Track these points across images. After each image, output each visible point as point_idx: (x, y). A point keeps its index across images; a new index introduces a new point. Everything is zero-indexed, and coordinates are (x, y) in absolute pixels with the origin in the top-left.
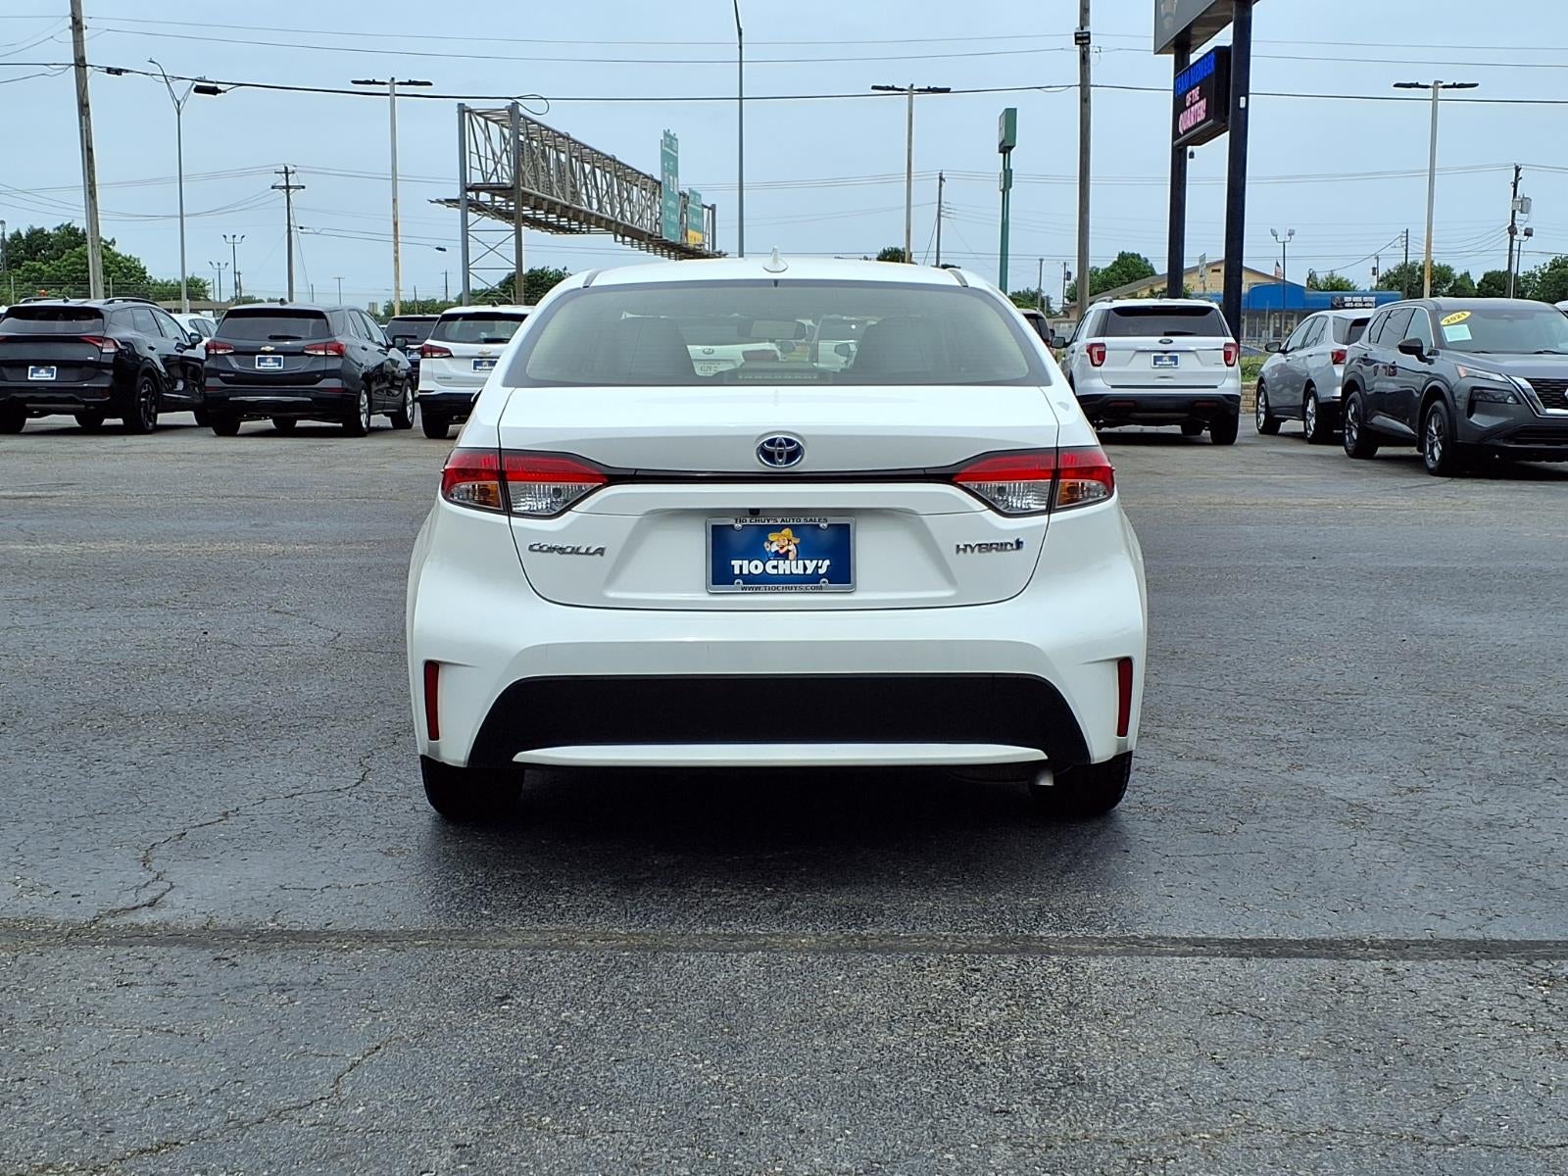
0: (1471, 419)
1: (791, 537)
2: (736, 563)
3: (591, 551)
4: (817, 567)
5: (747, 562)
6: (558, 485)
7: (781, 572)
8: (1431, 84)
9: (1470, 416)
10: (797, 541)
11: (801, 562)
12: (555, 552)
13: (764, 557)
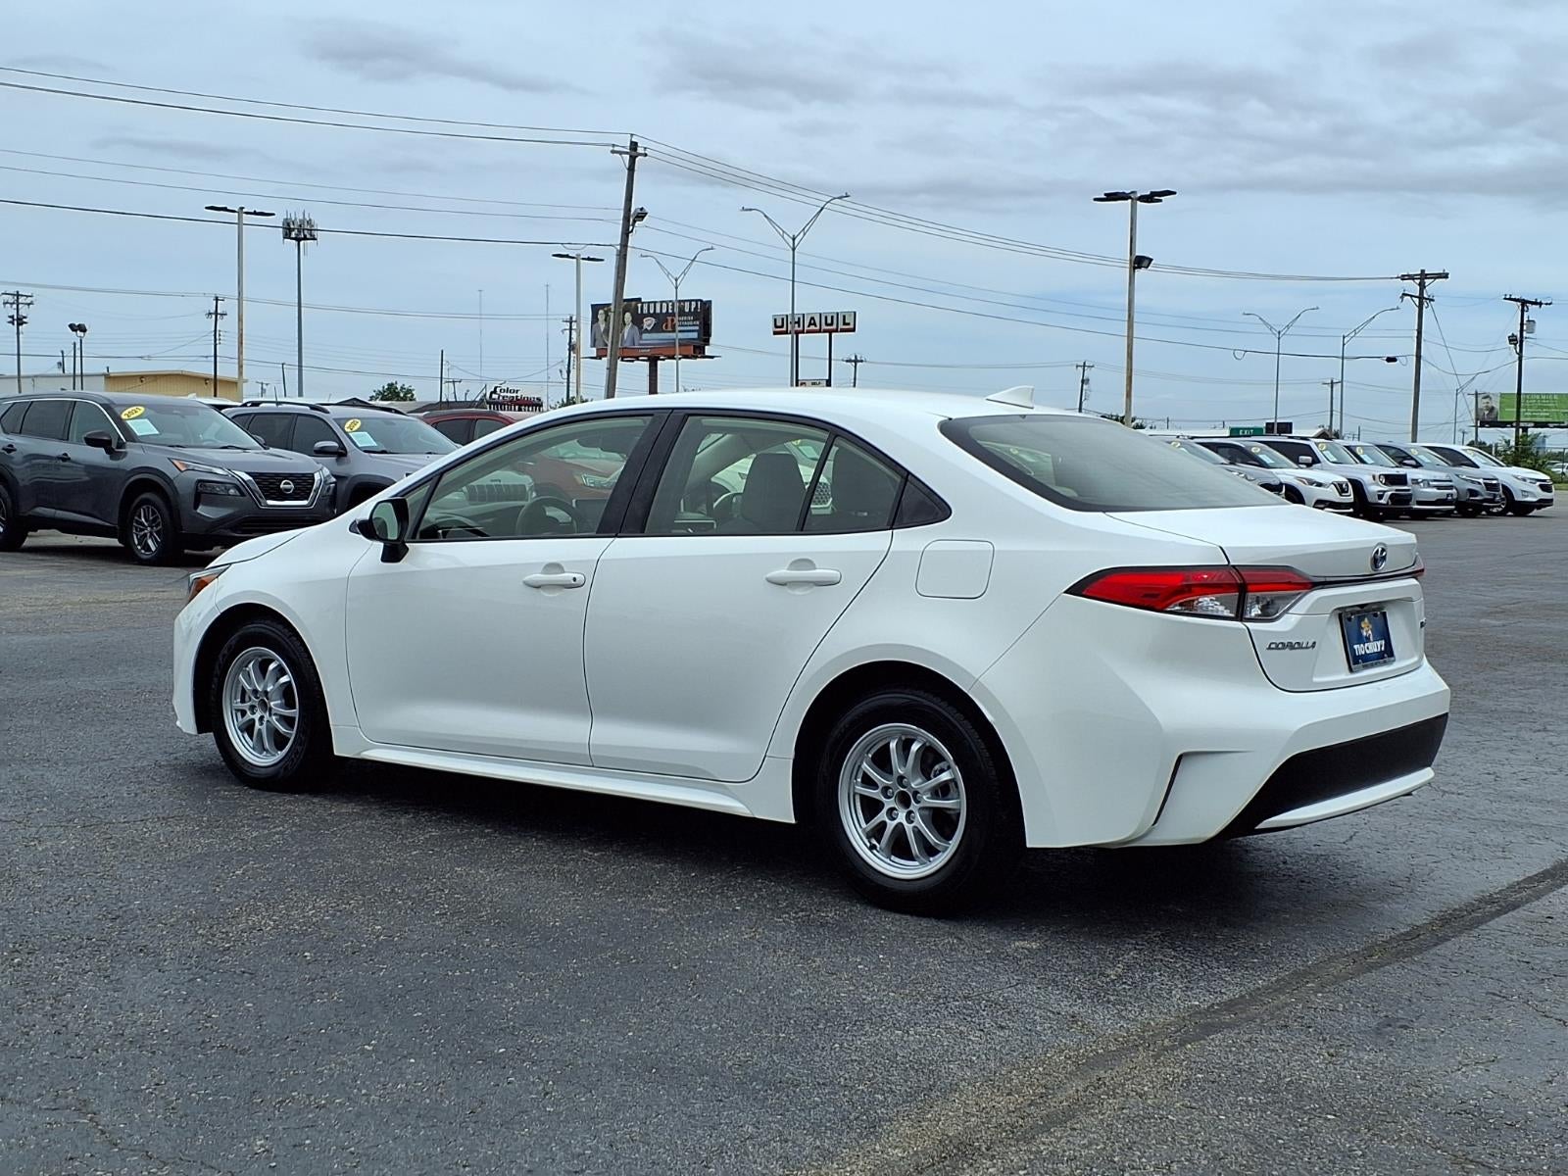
0: (198, 511)
1: (1370, 624)
3: (1309, 645)
4: (1380, 647)
6: (1260, 594)
8: (237, 209)
9: (196, 508)
10: (1372, 627)
11: (1375, 643)
13: (1363, 641)
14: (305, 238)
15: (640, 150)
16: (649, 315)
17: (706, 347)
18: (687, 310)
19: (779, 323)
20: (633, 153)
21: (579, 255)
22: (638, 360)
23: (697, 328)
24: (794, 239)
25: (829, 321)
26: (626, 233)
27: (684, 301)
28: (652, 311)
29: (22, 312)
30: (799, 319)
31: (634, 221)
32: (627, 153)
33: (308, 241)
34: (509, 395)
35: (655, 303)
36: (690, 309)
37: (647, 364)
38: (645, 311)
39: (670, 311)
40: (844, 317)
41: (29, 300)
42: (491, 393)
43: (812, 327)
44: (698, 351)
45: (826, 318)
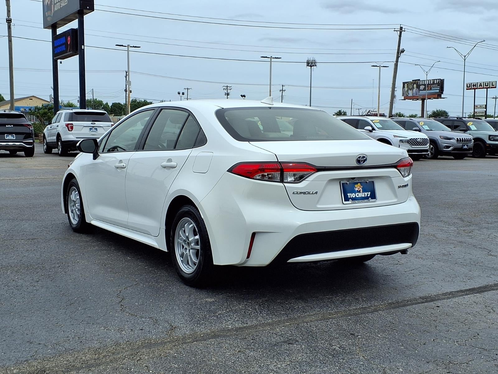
1: (360, 186)
2: (349, 194)
3: (314, 193)
4: (368, 194)
5: (351, 194)
6: (294, 173)
7: (359, 197)
8: (127, 46)
10: (362, 187)
11: (364, 193)
12: (302, 194)
13: (355, 192)
14: (313, 66)
15: (403, 29)
16: (422, 85)
17: (442, 95)
18: (435, 83)
19: (468, 86)
20: (401, 31)
21: (380, 66)
22: (418, 100)
23: (439, 88)
24: (465, 57)
25: (487, 85)
26: (398, 57)
27: (435, 80)
28: (423, 84)
29: (229, 92)
30: (476, 84)
31: (401, 53)
32: (399, 31)
33: (314, 67)
34: (374, 113)
35: (424, 81)
36: (437, 82)
37: (421, 101)
38: (421, 84)
39: (430, 83)
40: (492, 83)
41: (230, 88)
42: (368, 112)
43: (481, 87)
44: (439, 96)
45: (486, 83)
